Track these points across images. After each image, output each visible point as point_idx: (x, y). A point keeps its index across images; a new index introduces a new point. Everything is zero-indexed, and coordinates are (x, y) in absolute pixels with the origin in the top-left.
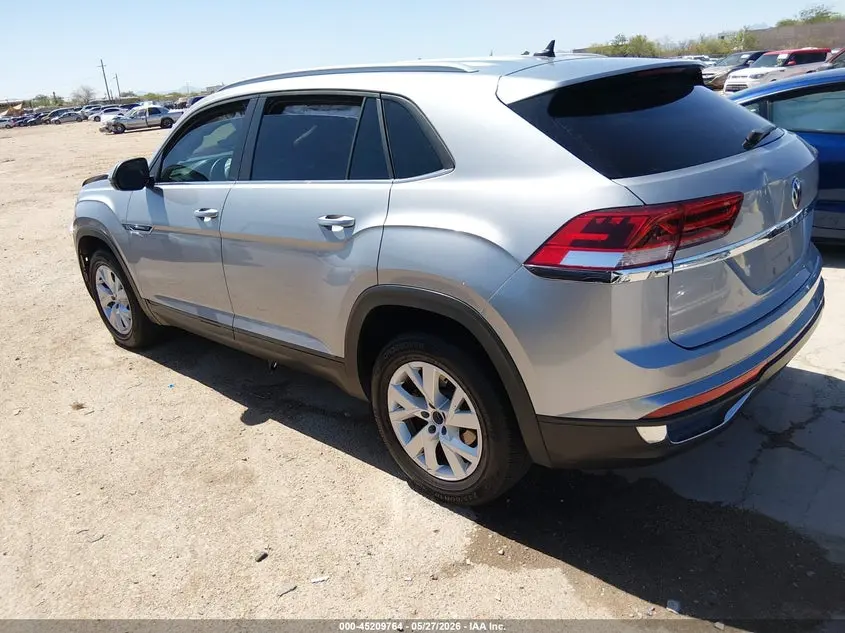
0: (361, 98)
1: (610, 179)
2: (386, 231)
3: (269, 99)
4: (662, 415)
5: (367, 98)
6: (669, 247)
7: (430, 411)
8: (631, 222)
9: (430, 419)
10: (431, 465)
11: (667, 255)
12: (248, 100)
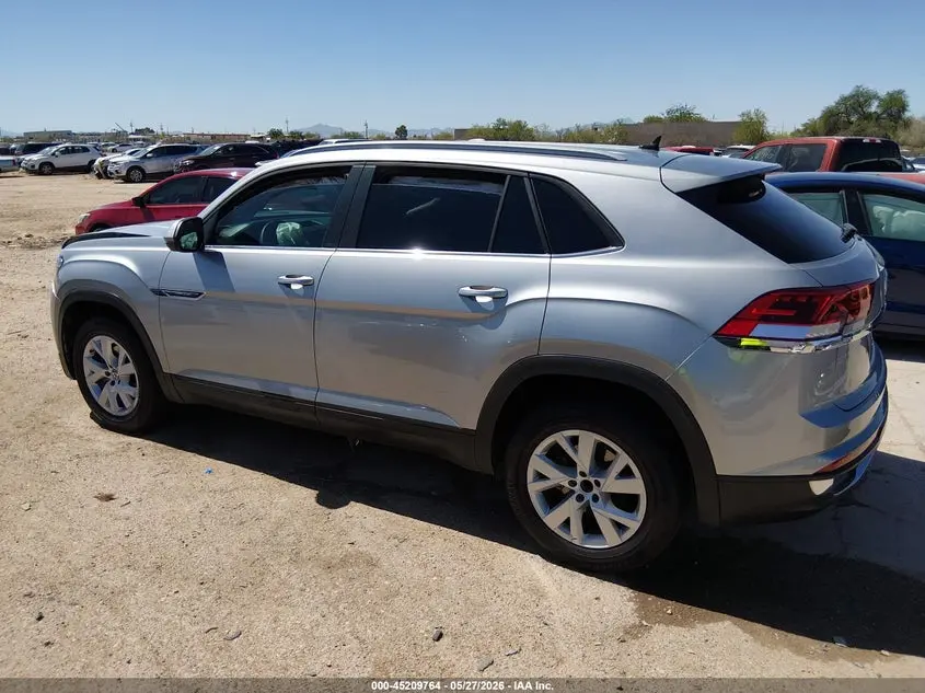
0: (504, 176)
1: (789, 263)
2: (550, 304)
3: (378, 168)
4: (831, 469)
5: (512, 176)
6: (838, 324)
7: (579, 479)
8: (815, 300)
9: (577, 488)
10: (576, 536)
11: (837, 331)
12: (351, 167)
